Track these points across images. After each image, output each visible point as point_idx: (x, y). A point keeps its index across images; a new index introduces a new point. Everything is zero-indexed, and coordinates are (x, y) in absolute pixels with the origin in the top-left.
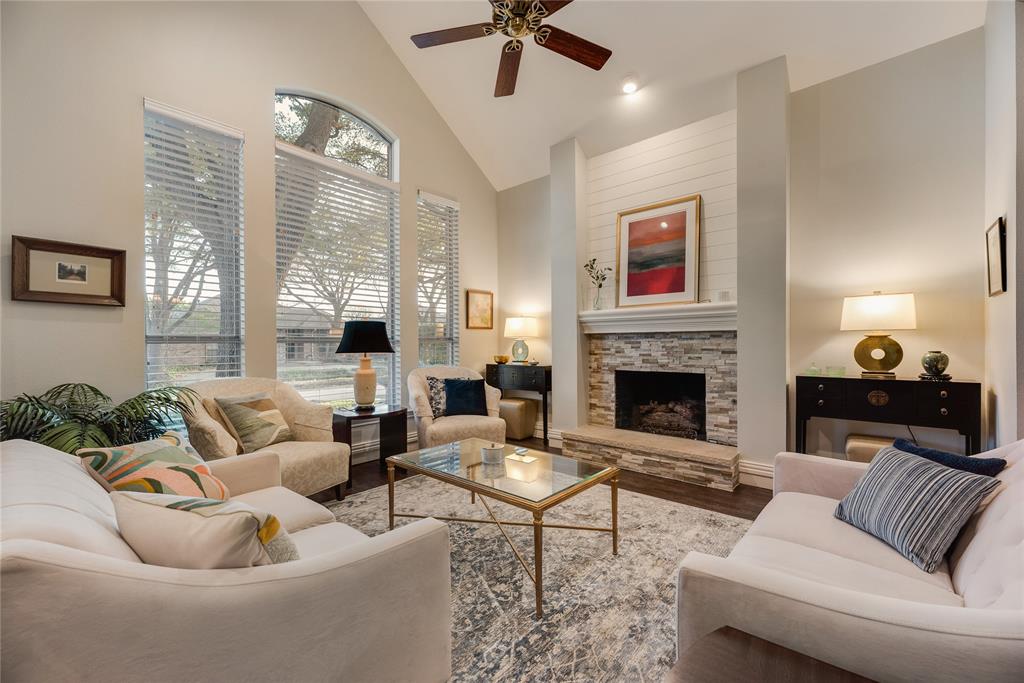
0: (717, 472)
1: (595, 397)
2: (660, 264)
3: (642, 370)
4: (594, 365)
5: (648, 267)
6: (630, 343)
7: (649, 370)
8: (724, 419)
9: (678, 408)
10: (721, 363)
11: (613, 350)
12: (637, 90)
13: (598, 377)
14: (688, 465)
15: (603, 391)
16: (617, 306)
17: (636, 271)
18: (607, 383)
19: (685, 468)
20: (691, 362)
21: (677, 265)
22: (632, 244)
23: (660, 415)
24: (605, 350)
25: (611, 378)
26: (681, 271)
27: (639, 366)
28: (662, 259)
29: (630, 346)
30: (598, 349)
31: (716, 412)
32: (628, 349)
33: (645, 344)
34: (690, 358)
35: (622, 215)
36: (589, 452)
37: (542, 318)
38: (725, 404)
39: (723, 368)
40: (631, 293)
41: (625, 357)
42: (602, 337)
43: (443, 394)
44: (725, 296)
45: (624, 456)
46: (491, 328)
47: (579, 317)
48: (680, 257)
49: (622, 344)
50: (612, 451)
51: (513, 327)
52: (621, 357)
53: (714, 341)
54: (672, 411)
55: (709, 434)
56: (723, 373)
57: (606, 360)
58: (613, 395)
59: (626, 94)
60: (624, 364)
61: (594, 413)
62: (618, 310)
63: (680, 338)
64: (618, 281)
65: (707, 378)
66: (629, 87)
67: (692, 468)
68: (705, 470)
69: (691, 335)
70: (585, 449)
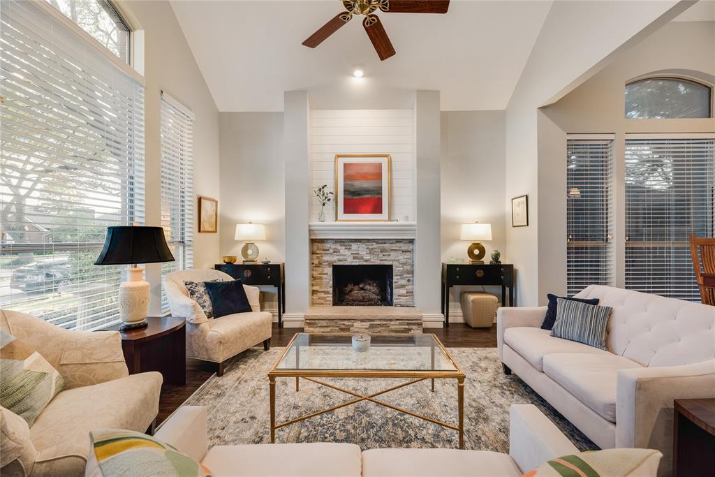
0: (414, 324)
1: (317, 285)
2: (365, 194)
3: (353, 264)
4: (316, 262)
5: (358, 195)
6: (344, 245)
7: (357, 264)
8: (403, 291)
9: (367, 287)
10: (402, 258)
11: (331, 251)
12: (362, 77)
13: (319, 270)
14: (398, 322)
15: (324, 280)
16: (336, 219)
17: (350, 197)
18: (327, 274)
19: (397, 325)
20: (385, 258)
21: (377, 196)
22: (346, 178)
23: (357, 293)
24: (324, 250)
25: (329, 271)
26: (380, 200)
27: (350, 261)
28: (367, 191)
29: (344, 247)
30: (320, 249)
31: (399, 288)
32: (342, 250)
33: (354, 246)
34: (384, 255)
35: (339, 156)
36: (328, 327)
37: (270, 225)
38: (404, 282)
39: (403, 261)
40: (345, 212)
41: (340, 255)
42: (322, 241)
43: (206, 297)
44: (407, 218)
45: (355, 324)
46: (216, 232)
47: (309, 226)
48: (379, 191)
49: (338, 246)
50: (347, 323)
51: (244, 232)
52: (337, 255)
53: (398, 245)
54: (362, 289)
55: (395, 301)
56: (403, 264)
57: (326, 258)
58: (331, 282)
59: (354, 76)
60: (339, 261)
61: (315, 297)
62: (337, 223)
63: (377, 243)
64: (337, 203)
65: (394, 267)
66: (359, 73)
67: (400, 324)
68: (408, 324)
69: (384, 241)
70: (325, 324)
